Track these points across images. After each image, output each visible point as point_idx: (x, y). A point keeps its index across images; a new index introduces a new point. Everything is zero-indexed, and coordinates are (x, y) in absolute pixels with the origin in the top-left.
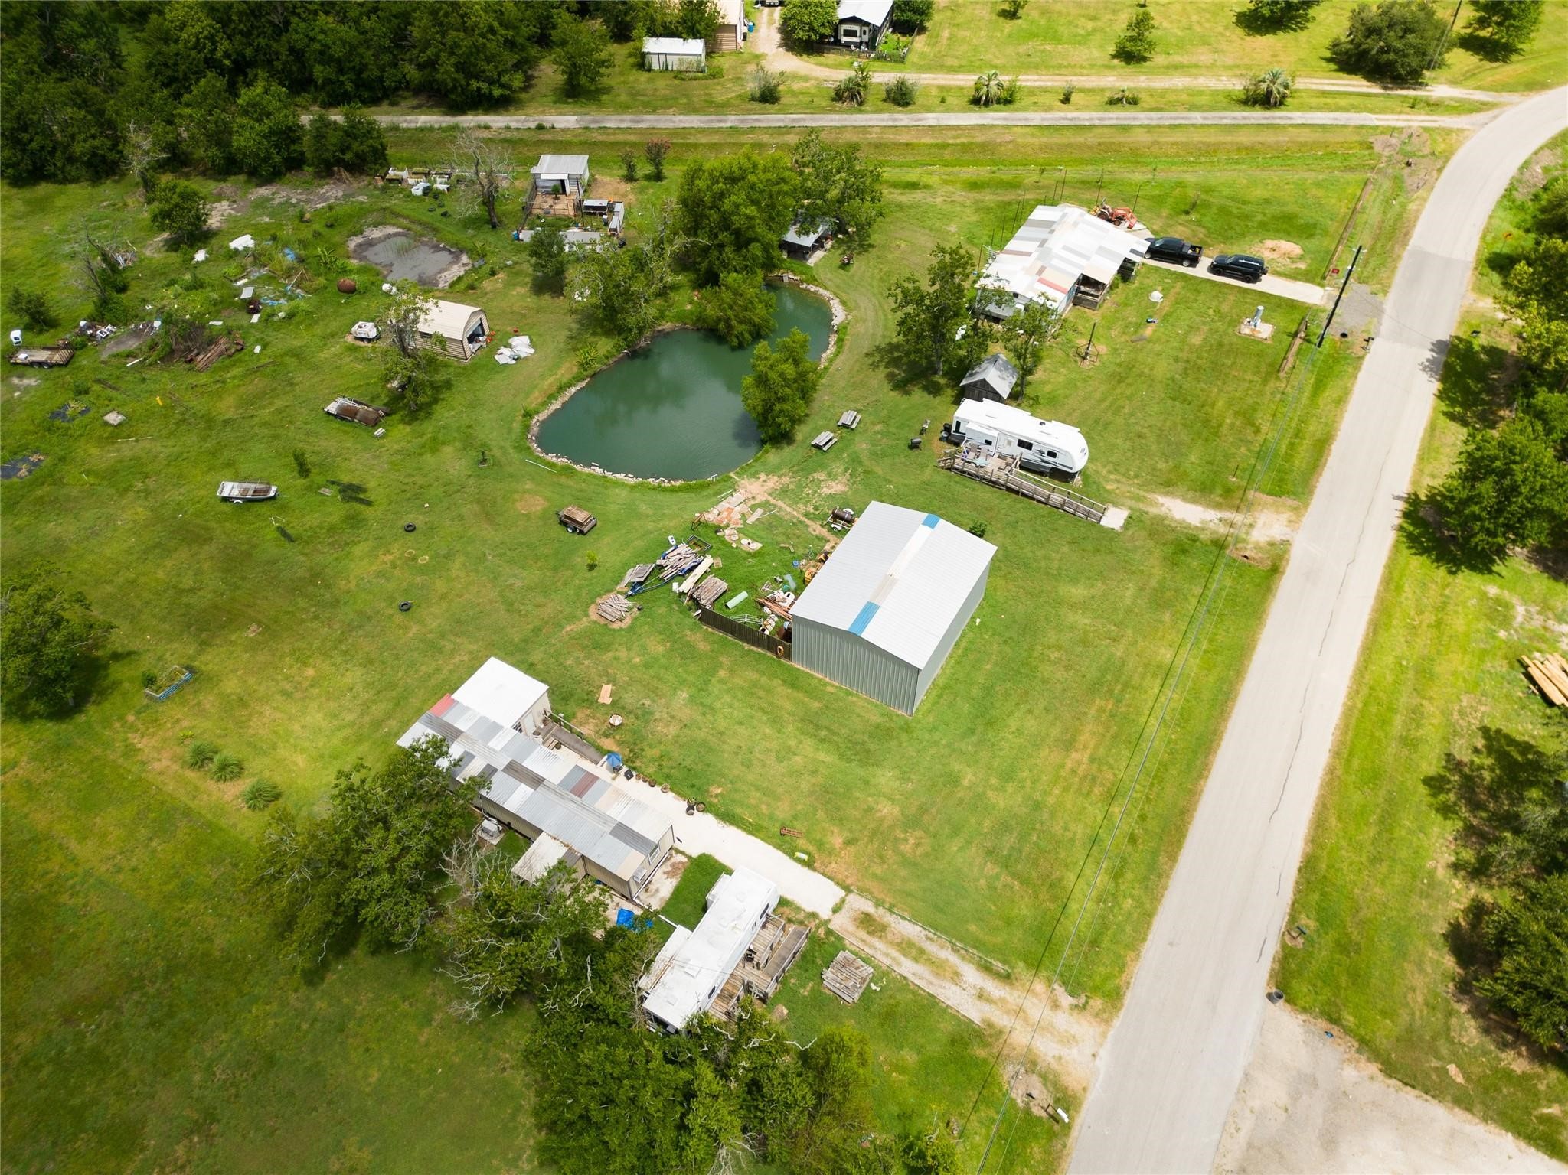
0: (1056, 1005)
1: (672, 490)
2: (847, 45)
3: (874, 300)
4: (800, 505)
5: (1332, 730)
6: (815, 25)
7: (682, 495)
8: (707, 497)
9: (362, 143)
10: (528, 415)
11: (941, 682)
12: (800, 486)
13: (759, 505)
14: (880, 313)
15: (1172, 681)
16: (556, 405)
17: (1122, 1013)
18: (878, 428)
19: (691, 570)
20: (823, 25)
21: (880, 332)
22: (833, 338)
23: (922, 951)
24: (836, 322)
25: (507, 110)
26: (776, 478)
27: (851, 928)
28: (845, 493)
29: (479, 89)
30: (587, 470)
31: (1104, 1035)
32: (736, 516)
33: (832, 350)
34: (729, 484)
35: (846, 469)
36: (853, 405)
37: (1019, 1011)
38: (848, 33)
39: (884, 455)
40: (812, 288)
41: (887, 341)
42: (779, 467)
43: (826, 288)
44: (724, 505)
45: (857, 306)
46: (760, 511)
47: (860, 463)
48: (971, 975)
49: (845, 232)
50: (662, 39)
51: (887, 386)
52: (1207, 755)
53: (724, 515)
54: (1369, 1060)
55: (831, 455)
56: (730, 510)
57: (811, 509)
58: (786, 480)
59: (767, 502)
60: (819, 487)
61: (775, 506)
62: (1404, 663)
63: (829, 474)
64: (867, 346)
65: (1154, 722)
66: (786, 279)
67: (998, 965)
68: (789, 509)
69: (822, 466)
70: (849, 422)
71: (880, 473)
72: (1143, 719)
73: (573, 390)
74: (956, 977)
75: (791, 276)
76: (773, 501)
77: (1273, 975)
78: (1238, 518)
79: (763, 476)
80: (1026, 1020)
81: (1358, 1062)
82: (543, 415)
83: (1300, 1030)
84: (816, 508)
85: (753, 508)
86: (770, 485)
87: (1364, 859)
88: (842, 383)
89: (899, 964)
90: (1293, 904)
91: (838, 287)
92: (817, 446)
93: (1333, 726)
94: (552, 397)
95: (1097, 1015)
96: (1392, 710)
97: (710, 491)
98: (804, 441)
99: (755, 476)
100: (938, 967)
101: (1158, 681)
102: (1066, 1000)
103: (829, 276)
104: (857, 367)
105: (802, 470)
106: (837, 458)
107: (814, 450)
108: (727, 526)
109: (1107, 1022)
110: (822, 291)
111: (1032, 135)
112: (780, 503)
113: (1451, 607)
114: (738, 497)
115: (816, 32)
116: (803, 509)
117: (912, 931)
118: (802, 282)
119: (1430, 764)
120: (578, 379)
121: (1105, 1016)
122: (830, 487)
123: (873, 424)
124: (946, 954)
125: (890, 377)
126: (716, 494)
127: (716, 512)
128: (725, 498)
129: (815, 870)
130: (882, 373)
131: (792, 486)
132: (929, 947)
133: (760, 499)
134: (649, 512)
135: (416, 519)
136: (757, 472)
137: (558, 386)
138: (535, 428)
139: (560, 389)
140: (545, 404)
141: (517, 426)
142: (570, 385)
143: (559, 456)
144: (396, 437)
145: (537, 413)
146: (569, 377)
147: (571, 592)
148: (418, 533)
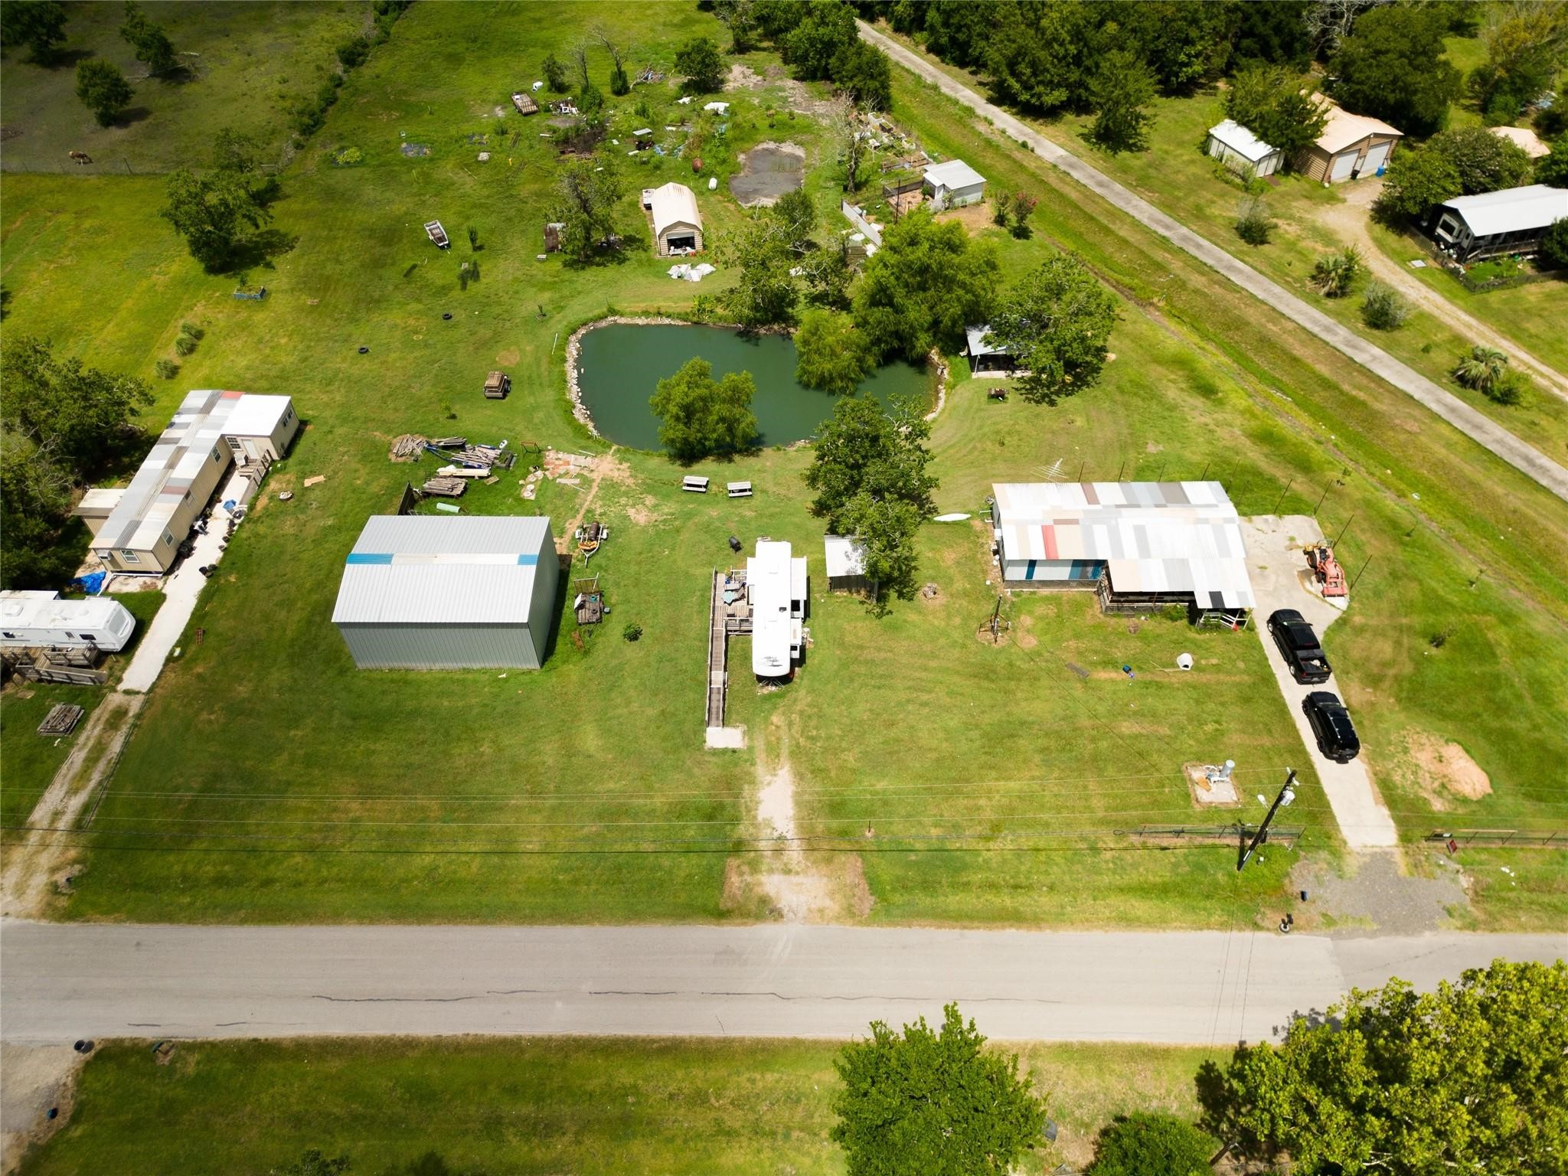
0: (54, 870)
1: (574, 424)
4: (600, 503)
5: (472, 1032)
7: (571, 430)
8: (578, 445)
10: (613, 312)
11: (411, 676)
12: (627, 493)
13: (584, 479)
15: (495, 859)
16: (643, 321)
17: (53, 924)
18: (748, 513)
19: (467, 467)
23: (96, 760)
25: (1035, 120)
26: (627, 474)
27: (111, 707)
28: (636, 525)
30: (570, 370)
31: (29, 916)
32: (562, 470)
34: (601, 450)
35: (670, 514)
37: (44, 845)
38: (1446, 226)
39: (711, 531)
40: (942, 393)
42: (645, 470)
43: (947, 400)
44: (572, 457)
45: (933, 431)
46: (577, 481)
47: (688, 520)
48: (77, 802)
50: (1239, 129)
52: (392, 918)
53: (560, 463)
54: (23, 1158)
55: (685, 497)
56: (568, 464)
57: (599, 511)
58: (630, 481)
59: (592, 481)
60: (633, 506)
61: (589, 488)
62: (631, 1099)
63: (655, 505)
65: (428, 859)
66: (939, 371)
67: (92, 817)
68: (590, 498)
69: (663, 496)
70: (733, 488)
71: (681, 538)
72: (429, 848)
73: (667, 321)
74: (73, 791)
75: (946, 371)
76: (595, 484)
77: (118, 1043)
78: (795, 854)
79: (625, 465)
80: (37, 852)
81: (18, 1146)
82: (622, 321)
83: (51, 1080)
85: (578, 476)
86: (616, 474)
87: (295, 1108)
88: (798, 466)
89: (80, 750)
90: (209, 1043)
91: (955, 408)
93: (480, 1032)
94: (646, 313)
95: (49, 904)
96: (539, 1099)
97: (583, 442)
99: (622, 461)
100: (84, 775)
101: (488, 848)
102: (61, 878)
103: (971, 393)
105: (649, 486)
106: (684, 502)
108: (546, 470)
109: (43, 915)
110: (942, 401)
111: (1449, 445)
112: (595, 490)
113: (766, 1143)
114: (588, 462)
116: (596, 505)
117: (116, 746)
118: (946, 383)
119: (462, 1158)
120: (679, 316)
121: (50, 912)
122: (639, 513)
123: (752, 508)
124: (96, 777)
126: (583, 448)
127: (561, 456)
128: (581, 454)
129: (165, 665)
131: (623, 488)
132: (101, 765)
133: (593, 475)
134: (536, 421)
135: (459, 315)
136: (627, 461)
137: (662, 310)
138: (603, 324)
139: (659, 314)
140: (635, 314)
141: (597, 312)
142: (668, 316)
143: (578, 350)
144: (542, 266)
145: (622, 315)
146: (678, 310)
147: (419, 418)
148: (445, 323)
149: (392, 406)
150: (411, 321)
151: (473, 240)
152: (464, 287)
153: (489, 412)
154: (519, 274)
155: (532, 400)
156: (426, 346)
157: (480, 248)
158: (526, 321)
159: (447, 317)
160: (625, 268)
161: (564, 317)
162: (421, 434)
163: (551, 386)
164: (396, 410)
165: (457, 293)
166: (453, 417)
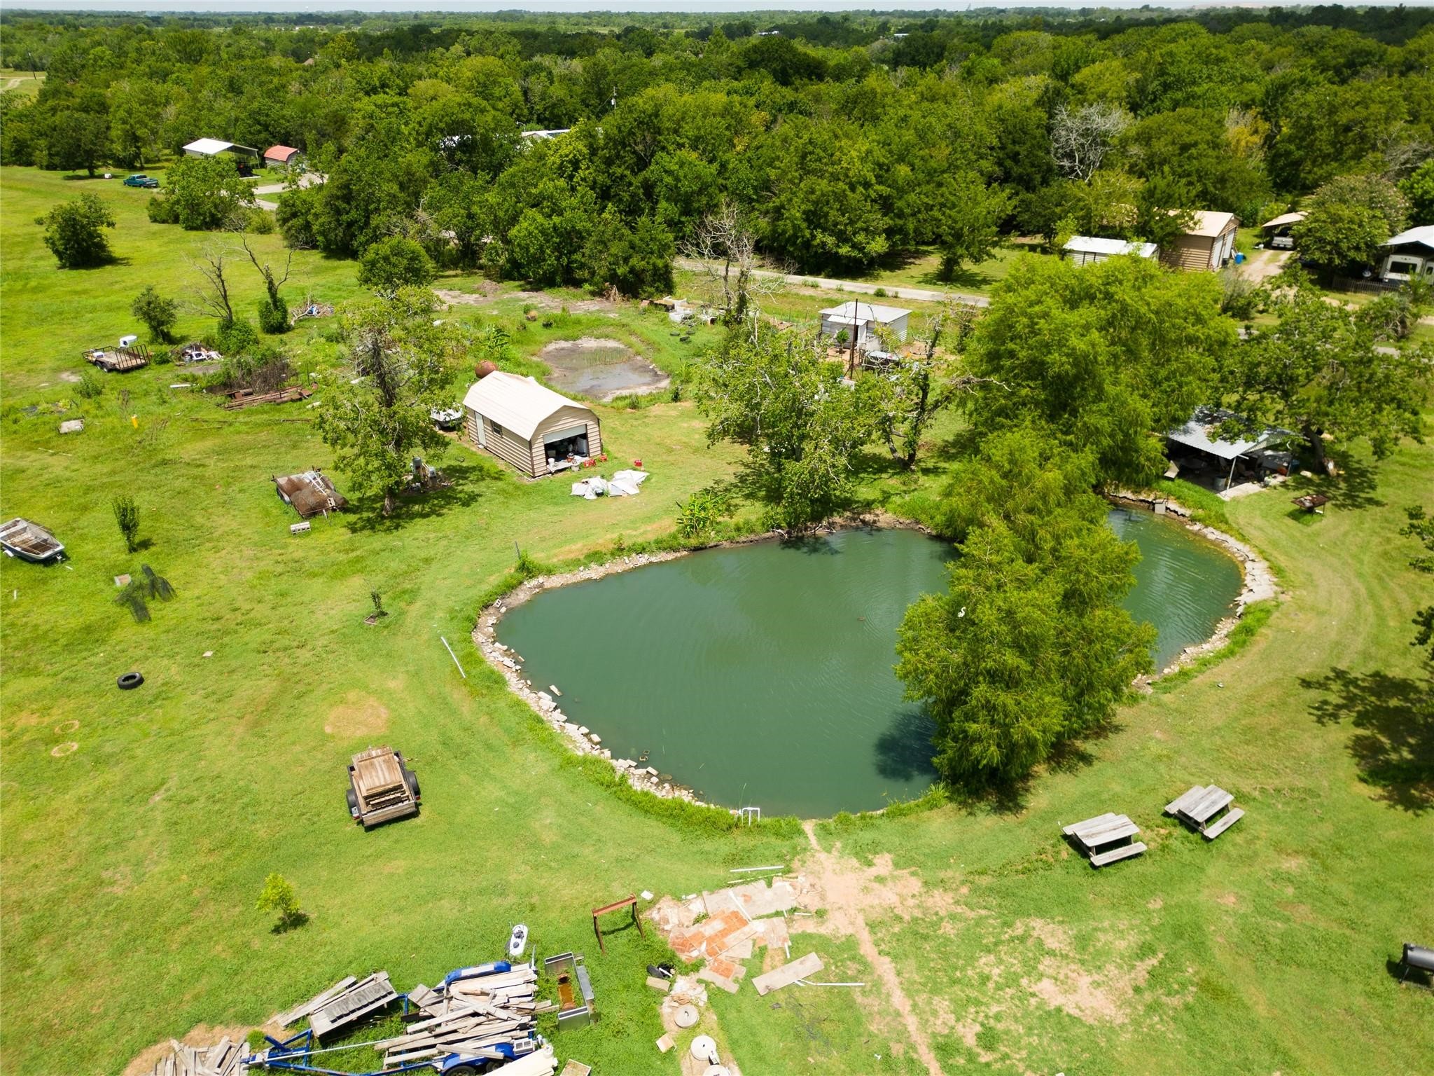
1: (643, 806)
2: (1393, 285)
3: (1357, 583)
4: (942, 1004)
6: (1344, 245)
7: (654, 828)
8: (707, 858)
9: (643, 259)
10: (527, 569)
12: (973, 942)
13: (822, 945)
14: (1369, 609)
16: (595, 572)
18: (1292, 865)
20: (1357, 248)
21: (1359, 643)
22: (1227, 626)
24: (1245, 598)
26: (915, 885)
28: (1111, 1030)
29: (824, 244)
30: (527, 696)
32: (739, 948)
33: (1217, 643)
34: (783, 846)
35: (1145, 950)
36: (1229, 778)
38: (1397, 268)
39: (1288, 955)
40: (1212, 534)
41: (1372, 667)
42: (941, 857)
43: (1243, 539)
44: (732, 899)
45: (1310, 581)
46: (812, 963)
47: (1199, 949)
49: (1321, 470)
50: (1094, 239)
51: (1348, 767)
53: (709, 929)
55: (1110, 885)
56: (736, 921)
57: (969, 1034)
58: (941, 901)
59: (850, 944)
60: (1031, 968)
61: (866, 967)
63: (1082, 942)
64: (1313, 664)
66: (1160, 509)
68: (899, 1000)
69: (1069, 907)
70: (1200, 815)
71: (1261, 1011)
73: (643, 560)
75: (1173, 505)
76: (867, 949)
79: (883, 864)
82: (558, 581)
84: (988, 1039)
85: (799, 946)
86: (888, 896)
88: (1217, 718)
91: (1275, 544)
92: (1075, 842)
94: (595, 557)
97: (722, 845)
98: (1050, 815)
99: (864, 854)
103: (1258, 521)
104: (1273, 695)
105: (1005, 894)
106: (1128, 902)
107: (1066, 851)
108: (697, 966)
110: (1233, 544)
112: (885, 967)
114: (783, 893)
115: (1342, 255)
116: (944, 1018)
118: (1193, 520)
120: (662, 545)
122: (1066, 986)
123: (1279, 847)
125: (1364, 750)
126: (733, 859)
127: (697, 907)
128: (745, 880)
130: (1344, 731)
131: (948, 929)
133: (837, 926)
134: (548, 837)
135: (156, 671)
136: (876, 847)
137: (627, 543)
138: (521, 596)
139: (620, 550)
140: (575, 564)
141: (494, 581)
142: (642, 550)
143: (506, 653)
144: (309, 541)
145: (549, 572)
146: (651, 537)
147: (176, 969)
148: (131, 696)
149: (55, 966)
150: (27, 720)
151: (128, 527)
152: (142, 614)
153: (400, 865)
154: (267, 564)
155: (492, 791)
156: (100, 761)
157: (145, 544)
158: (343, 636)
159: (131, 682)
160: (482, 508)
161: (432, 605)
162: (214, 1019)
163: (516, 743)
164: (76, 973)
165: (128, 630)
166: (297, 921)
